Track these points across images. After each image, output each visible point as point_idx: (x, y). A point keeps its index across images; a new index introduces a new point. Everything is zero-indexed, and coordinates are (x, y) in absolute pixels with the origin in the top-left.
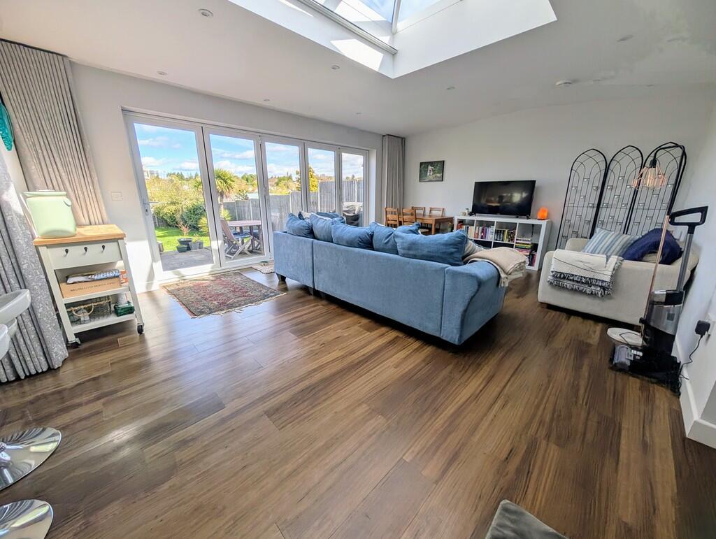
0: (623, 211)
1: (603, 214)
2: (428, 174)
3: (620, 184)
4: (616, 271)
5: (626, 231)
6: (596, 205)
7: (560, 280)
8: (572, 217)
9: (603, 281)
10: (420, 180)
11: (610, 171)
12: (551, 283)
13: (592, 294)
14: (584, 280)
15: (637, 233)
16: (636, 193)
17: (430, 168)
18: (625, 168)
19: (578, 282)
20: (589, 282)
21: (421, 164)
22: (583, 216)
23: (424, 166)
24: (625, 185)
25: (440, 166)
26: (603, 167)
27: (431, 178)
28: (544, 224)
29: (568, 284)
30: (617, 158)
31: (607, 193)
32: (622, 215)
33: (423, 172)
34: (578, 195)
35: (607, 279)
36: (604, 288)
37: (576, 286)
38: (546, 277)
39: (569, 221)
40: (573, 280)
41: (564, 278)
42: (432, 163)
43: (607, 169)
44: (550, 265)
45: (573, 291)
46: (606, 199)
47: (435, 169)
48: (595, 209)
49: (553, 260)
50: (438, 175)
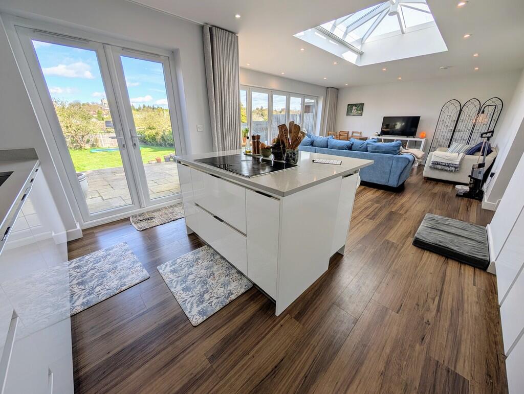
0: (467, 133)
1: (456, 135)
2: (353, 111)
3: (467, 118)
4: (462, 159)
5: (468, 143)
6: (453, 130)
7: (436, 165)
8: (439, 136)
9: (455, 164)
10: (347, 115)
11: (462, 112)
12: (431, 167)
13: (450, 171)
14: (447, 165)
15: (473, 144)
16: (474, 125)
17: (354, 107)
18: (470, 111)
19: (444, 166)
20: (449, 166)
21: (349, 105)
22: (445, 136)
23: (350, 106)
24: (469, 119)
25: (360, 107)
26: (459, 109)
27: (355, 114)
28: (423, 140)
29: (439, 167)
30: (467, 105)
31: (460, 123)
32: (466, 136)
33: (349, 110)
34: (443, 125)
35: (458, 163)
36: (455, 167)
37: (443, 167)
38: (428, 164)
39: (437, 139)
40: (442, 165)
41: (438, 164)
42: (356, 105)
43: (461, 111)
44: (431, 158)
45: (442, 170)
46: (458, 127)
47: (357, 108)
48: (452, 133)
49: (433, 156)
50: (359, 112)
